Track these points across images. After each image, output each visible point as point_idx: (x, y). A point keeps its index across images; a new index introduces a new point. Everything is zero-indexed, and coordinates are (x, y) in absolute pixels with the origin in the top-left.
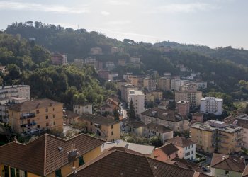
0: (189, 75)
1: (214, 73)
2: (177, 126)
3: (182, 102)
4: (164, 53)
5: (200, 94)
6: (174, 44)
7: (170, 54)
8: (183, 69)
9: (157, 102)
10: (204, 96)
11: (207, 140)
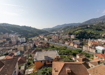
0: (15, 33)
1: (22, 32)
2: (13, 48)
3: (14, 40)
4: (4, 27)
5: (19, 38)
6: (8, 24)
7: (7, 27)
8: (13, 32)
9: (4, 42)
10: (20, 38)
11: (22, 49)
